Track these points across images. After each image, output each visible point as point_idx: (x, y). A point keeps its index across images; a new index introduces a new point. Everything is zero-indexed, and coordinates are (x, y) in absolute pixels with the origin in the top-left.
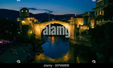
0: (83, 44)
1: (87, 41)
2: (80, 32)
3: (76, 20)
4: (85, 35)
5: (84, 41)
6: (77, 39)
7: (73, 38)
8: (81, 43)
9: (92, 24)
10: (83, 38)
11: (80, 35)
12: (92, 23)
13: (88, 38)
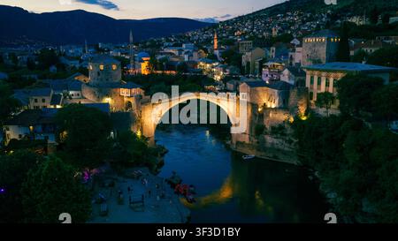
0: (275, 157)
1: (286, 149)
2: (268, 127)
3: (256, 92)
4: (283, 134)
5: (279, 150)
6: (258, 142)
7: (247, 142)
8: (271, 155)
9: (300, 108)
10: (275, 141)
11: (266, 134)
12: (302, 105)
13: (290, 142)
